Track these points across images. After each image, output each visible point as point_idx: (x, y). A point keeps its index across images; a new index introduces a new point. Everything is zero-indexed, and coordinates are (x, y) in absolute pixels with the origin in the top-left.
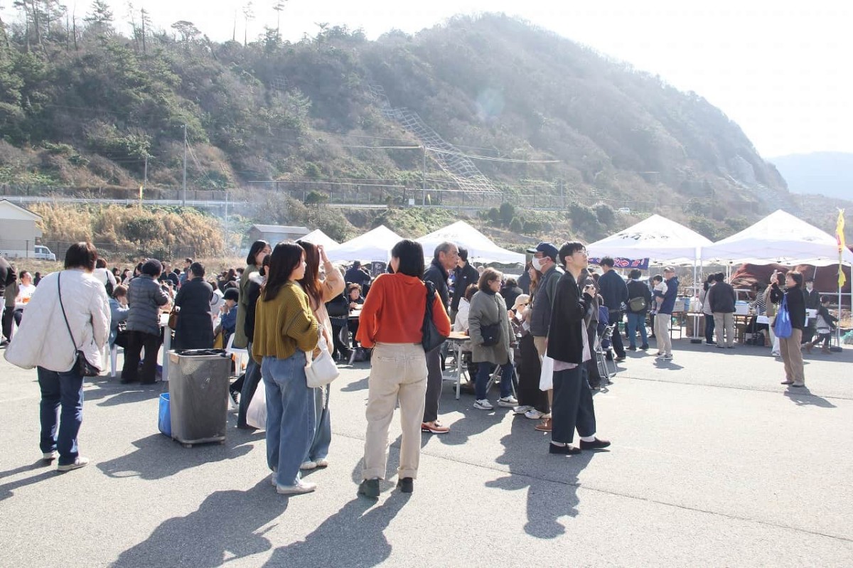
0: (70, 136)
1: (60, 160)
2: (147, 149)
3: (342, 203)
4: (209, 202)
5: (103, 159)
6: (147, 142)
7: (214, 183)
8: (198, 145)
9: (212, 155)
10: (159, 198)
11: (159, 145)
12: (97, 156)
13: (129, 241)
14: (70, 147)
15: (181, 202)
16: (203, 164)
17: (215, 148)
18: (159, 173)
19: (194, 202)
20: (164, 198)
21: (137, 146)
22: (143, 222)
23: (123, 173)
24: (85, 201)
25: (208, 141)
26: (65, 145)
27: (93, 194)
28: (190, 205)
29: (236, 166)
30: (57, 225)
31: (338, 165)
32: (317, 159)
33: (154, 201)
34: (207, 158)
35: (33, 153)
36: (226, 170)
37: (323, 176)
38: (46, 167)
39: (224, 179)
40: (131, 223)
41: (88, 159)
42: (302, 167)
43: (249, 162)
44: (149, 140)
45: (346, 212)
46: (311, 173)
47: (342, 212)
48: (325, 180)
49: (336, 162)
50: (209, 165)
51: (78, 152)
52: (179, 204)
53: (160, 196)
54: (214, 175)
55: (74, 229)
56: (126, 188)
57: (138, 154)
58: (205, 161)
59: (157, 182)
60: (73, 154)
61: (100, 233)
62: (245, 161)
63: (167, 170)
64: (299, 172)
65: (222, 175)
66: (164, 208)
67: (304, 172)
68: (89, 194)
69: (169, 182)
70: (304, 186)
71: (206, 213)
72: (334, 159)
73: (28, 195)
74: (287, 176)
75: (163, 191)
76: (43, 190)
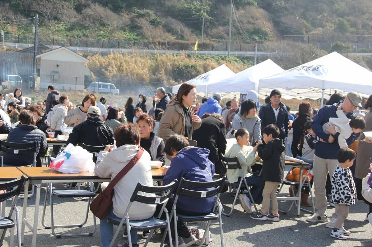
0: (154, 4)
1: (143, 22)
2: (207, 12)
3: (365, 52)
4: (249, 53)
5: (173, 20)
6: (207, 7)
7: (257, 38)
8: (247, 7)
9: (258, 15)
10: (212, 50)
11: (217, 9)
12: (170, 18)
13: (174, 81)
14: (151, 12)
15: (227, 52)
16: (249, 22)
17: (261, 10)
18: (215, 31)
19: (237, 53)
20: (216, 50)
21: (200, 10)
22: (187, 67)
23: (187, 31)
24: (155, 51)
25: (256, 4)
26: (148, 11)
27: (160, 46)
28: (234, 55)
29: (276, 24)
30: (124, 68)
31: (367, 19)
32: (348, 15)
33: (207, 52)
34: (253, 18)
35: (126, 17)
36: (267, 27)
37: (352, 29)
38: (134, 27)
39: (266, 34)
40: (178, 68)
41: (163, 21)
42: (333, 23)
43: (287, 20)
44: (209, 5)
45: (367, 60)
46: (341, 28)
47: (364, 60)
48: (352, 33)
49: (366, 16)
50: (254, 24)
51: (157, 15)
52: (224, 55)
53: (213, 48)
54: (257, 32)
55: (136, 71)
56: (187, 42)
57: (200, 16)
58: (251, 20)
59: (212, 38)
60: (153, 17)
61: (154, 74)
62: (283, 20)
63: (221, 28)
64: (330, 27)
65: (264, 31)
66: (213, 57)
67: (334, 27)
68: (158, 47)
69: (221, 37)
70: (332, 39)
71: (245, 61)
72: (364, 14)
73: (118, 48)
74: (318, 31)
75: (215, 44)
76: (129, 44)
